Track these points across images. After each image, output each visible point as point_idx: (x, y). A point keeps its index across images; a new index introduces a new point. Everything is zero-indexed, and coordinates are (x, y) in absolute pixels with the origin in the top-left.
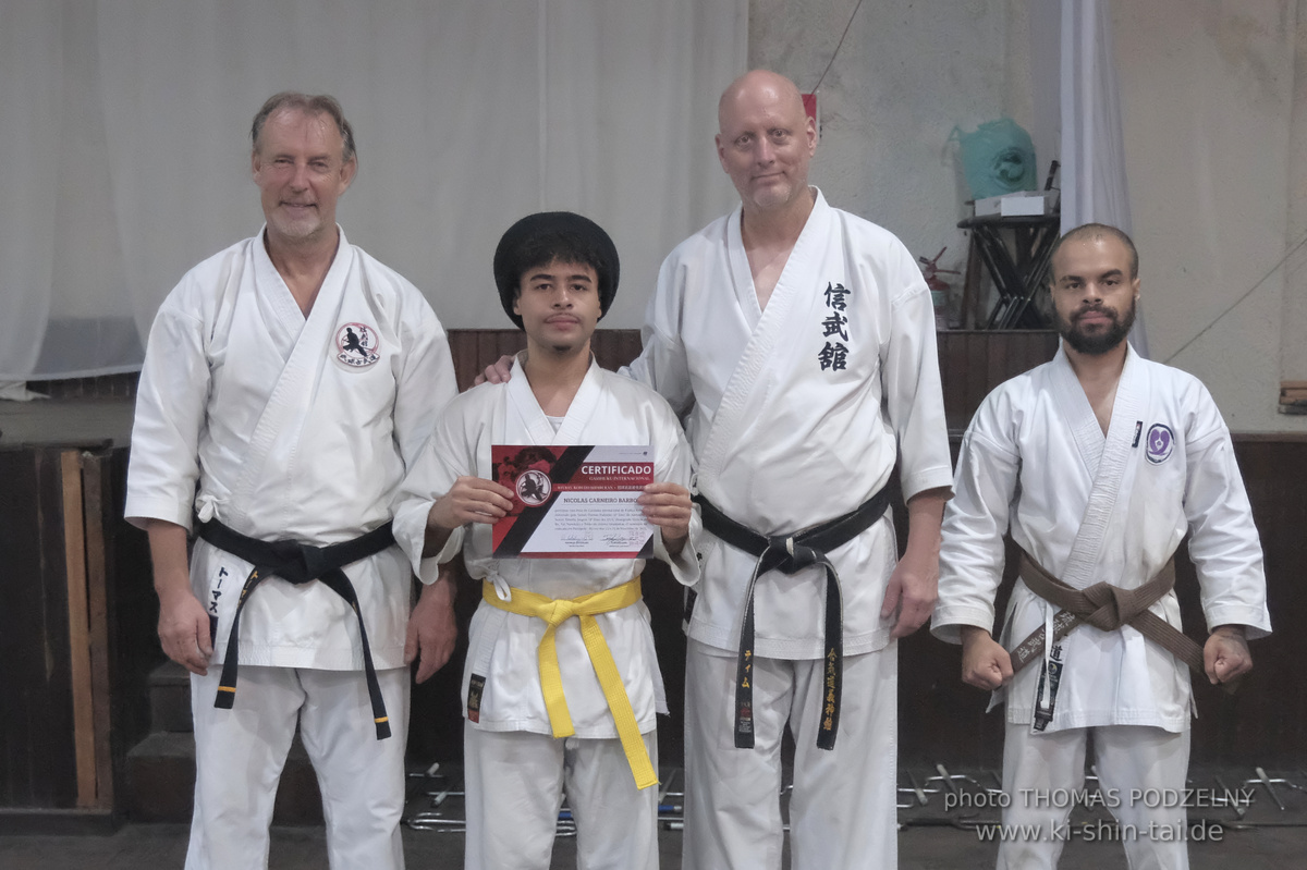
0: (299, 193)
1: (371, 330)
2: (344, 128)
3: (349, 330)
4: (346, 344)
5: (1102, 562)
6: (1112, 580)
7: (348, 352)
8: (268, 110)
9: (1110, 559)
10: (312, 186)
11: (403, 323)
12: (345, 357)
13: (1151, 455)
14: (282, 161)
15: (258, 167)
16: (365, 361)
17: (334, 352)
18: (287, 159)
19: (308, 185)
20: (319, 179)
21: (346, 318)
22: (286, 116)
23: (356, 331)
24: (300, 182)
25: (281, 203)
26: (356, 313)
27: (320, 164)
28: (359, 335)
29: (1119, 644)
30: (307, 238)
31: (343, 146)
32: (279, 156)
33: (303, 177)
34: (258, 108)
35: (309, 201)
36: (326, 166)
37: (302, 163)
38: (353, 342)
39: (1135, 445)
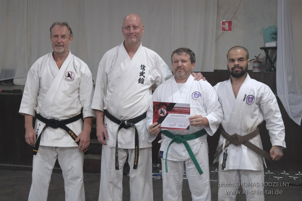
0: (59, 43)
1: (73, 73)
2: (70, 29)
3: (68, 73)
4: (67, 76)
5: (236, 129)
6: (238, 133)
7: (68, 78)
8: (53, 26)
9: (238, 128)
10: (62, 42)
11: (81, 71)
12: (67, 79)
13: (248, 103)
14: (56, 37)
15: (51, 38)
16: (71, 80)
17: (65, 77)
18: (57, 36)
19: (61, 42)
20: (63, 40)
21: (68, 70)
22: (57, 27)
23: (70, 73)
24: (60, 41)
25: (56, 46)
26: (71, 69)
27: (64, 37)
28: (71, 74)
29: (241, 149)
30: (61, 53)
31: (69, 33)
32: (55, 35)
33: (60, 40)
34: (51, 25)
35: (61, 45)
36: (65, 37)
37: (60, 37)
38: (69, 75)
39: (244, 100)
